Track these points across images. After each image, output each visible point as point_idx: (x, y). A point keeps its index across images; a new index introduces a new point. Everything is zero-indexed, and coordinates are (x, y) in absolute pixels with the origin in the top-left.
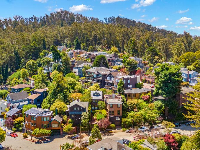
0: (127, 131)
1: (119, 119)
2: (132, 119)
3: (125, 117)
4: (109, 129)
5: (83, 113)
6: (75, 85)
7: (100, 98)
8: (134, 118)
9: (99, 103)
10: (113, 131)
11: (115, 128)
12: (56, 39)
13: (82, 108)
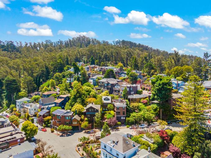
0: (130, 127)
1: (124, 118)
2: (134, 118)
3: (129, 117)
4: (116, 126)
5: (97, 113)
6: (90, 91)
7: (110, 102)
8: (136, 117)
9: (109, 106)
10: (119, 127)
11: (120, 125)
12: (76, 57)
13: (95, 110)
